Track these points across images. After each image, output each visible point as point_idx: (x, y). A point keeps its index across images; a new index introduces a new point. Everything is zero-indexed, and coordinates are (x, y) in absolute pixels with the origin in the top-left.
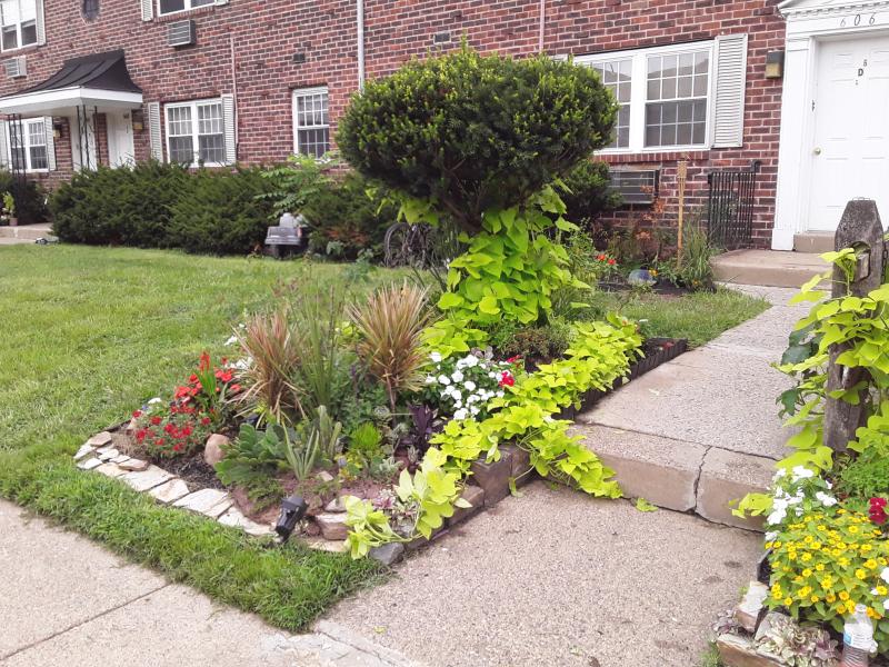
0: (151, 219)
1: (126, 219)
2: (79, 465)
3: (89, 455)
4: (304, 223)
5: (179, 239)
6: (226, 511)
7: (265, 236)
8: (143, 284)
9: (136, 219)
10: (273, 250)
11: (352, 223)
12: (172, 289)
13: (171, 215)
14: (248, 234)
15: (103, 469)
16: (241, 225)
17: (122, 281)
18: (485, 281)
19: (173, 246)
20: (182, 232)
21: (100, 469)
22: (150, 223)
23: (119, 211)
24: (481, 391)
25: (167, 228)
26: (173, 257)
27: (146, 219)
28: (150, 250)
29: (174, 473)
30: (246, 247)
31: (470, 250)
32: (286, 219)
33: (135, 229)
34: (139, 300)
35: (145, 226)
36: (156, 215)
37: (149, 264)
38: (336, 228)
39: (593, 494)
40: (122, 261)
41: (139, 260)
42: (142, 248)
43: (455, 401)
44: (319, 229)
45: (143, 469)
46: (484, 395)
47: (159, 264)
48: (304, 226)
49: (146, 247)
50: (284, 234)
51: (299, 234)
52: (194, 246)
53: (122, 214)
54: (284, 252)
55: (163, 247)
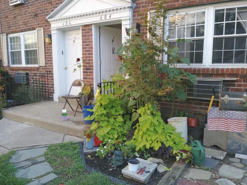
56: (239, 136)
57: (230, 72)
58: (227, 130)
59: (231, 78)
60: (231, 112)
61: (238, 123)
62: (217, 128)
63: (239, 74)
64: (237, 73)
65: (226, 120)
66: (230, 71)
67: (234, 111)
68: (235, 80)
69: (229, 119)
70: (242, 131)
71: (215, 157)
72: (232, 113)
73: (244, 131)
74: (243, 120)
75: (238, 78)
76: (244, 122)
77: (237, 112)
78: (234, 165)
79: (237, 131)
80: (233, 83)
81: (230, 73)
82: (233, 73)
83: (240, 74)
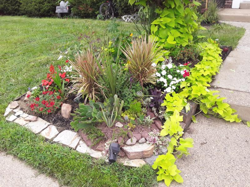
0: (13, 5)
1: (5, 6)
2: (7, 119)
3: (10, 114)
4: (69, 5)
5: (25, 12)
6: (78, 144)
7: (55, 10)
8: (16, 30)
9: (8, 6)
10: (59, 15)
11: (87, 4)
12: (27, 32)
13: (21, 4)
14: (49, 9)
15: (17, 121)
16: (46, 6)
17: (8, 30)
18: (167, 29)
19: (23, 14)
20: (26, 10)
21: (16, 121)
22: (14, 7)
23: (2, 3)
24: (175, 79)
25: (20, 9)
26: (23, 19)
27: (12, 5)
28: (15, 16)
29: (50, 122)
30: (49, 14)
31: (161, 16)
32: (62, 3)
33: (9, 10)
34: (16, 37)
35: (12, 8)
36: (15, 4)
37: (16, 22)
38: (81, 6)
39: (229, 121)
40: (6, 21)
41: (12, 21)
42: (12, 16)
43: (164, 84)
44: (75, 6)
45: (36, 121)
46: (177, 81)
47: (19, 22)
48: (69, 6)
49: (13, 15)
50: (62, 9)
51: (68, 9)
52: (30, 14)
53: (3, 4)
54: (63, 15)
55: (19, 15)
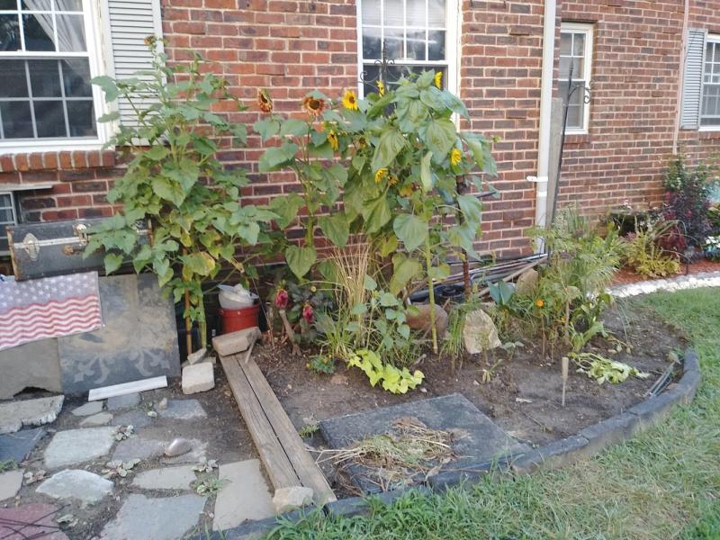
56: (89, 340)
57: (29, 166)
58: (53, 336)
59: (37, 183)
60: (53, 280)
61: (79, 308)
62: (23, 337)
63: (56, 168)
64: (51, 167)
65: (45, 305)
66: (28, 161)
67: (62, 277)
68: (50, 187)
69: (50, 301)
70: (93, 326)
71: (30, 421)
72: (57, 284)
73: (99, 325)
74: (89, 295)
75: (58, 182)
76: (93, 300)
77: (70, 278)
78: (87, 423)
79: (80, 329)
80: (46, 197)
81: (30, 170)
82: (38, 168)
83: (60, 169)
